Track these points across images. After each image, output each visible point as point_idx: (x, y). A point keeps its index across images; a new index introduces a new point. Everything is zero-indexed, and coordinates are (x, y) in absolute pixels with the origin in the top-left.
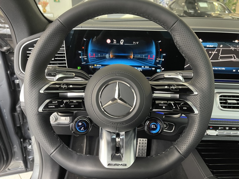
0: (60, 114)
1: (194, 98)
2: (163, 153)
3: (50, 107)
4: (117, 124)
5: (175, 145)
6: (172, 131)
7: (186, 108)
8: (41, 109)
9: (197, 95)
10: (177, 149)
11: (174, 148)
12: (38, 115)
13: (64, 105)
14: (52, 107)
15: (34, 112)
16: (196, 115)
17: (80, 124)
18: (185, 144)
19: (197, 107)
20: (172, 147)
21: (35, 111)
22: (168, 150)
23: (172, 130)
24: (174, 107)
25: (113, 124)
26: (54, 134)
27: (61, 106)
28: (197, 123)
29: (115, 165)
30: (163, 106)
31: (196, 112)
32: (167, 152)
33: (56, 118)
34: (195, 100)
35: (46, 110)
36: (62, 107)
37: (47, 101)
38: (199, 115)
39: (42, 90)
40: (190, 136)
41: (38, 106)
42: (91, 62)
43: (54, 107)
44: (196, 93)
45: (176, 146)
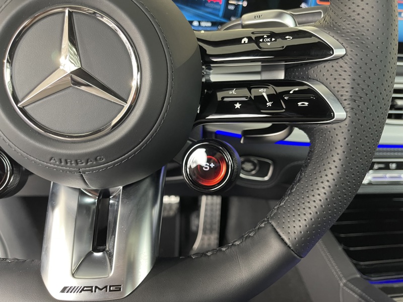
1: (332, 71)
2: (237, 243)
4: (77, 163)
5: (272, 218)
6: (266, 178)
7: (307, 104)
9: (342, 57)
10: (278, 230)
11: (269, 228)
16: (339, 124)
18: (302, 216)
19: (344, 98)
20: (263, 225)
22: (251, 234)
23: (266, 175)
24: (269, 104)
25: (63, 161)
28: (340, 150)
29: (83, 290)
30: (236, 102)
31: (339, 113)
32: (249, 240)
34: (336, 75)
38: (347, 122)
40: (318, 192)
44: (339, 52)
45: (273, 223)
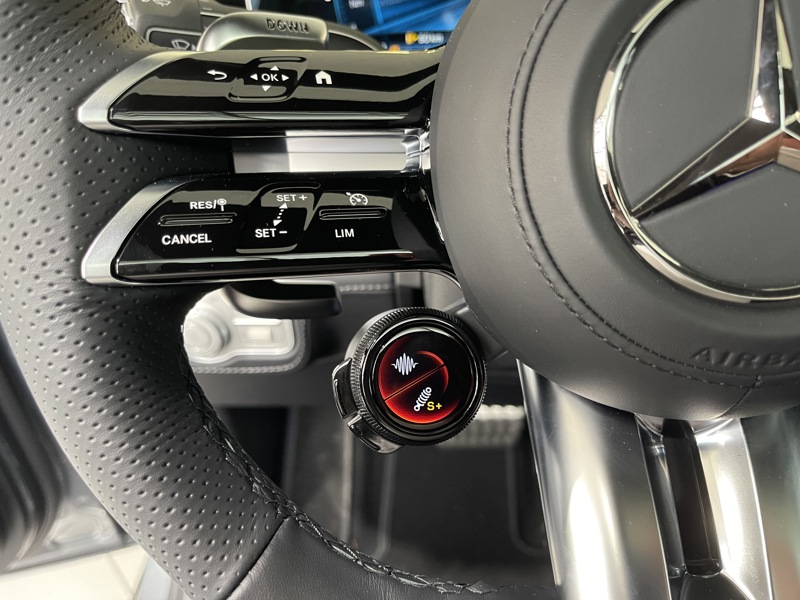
0: (248, 301)
3: (175, 239)
8: (98, 264)
12: (86, 305)
13: (279, 227)
14: (187, 239)
15: (47, 290)
17: (405, 365)
21: (54, 278)
26: (224, 451)
27: (261, 233)
33: (224, 332)
35: (143, 270)
36: (263, 243)
37: (143, 201)
39: (95, 107)
41: (75, 234)
42: (387, 21)
43: (202, 238)
